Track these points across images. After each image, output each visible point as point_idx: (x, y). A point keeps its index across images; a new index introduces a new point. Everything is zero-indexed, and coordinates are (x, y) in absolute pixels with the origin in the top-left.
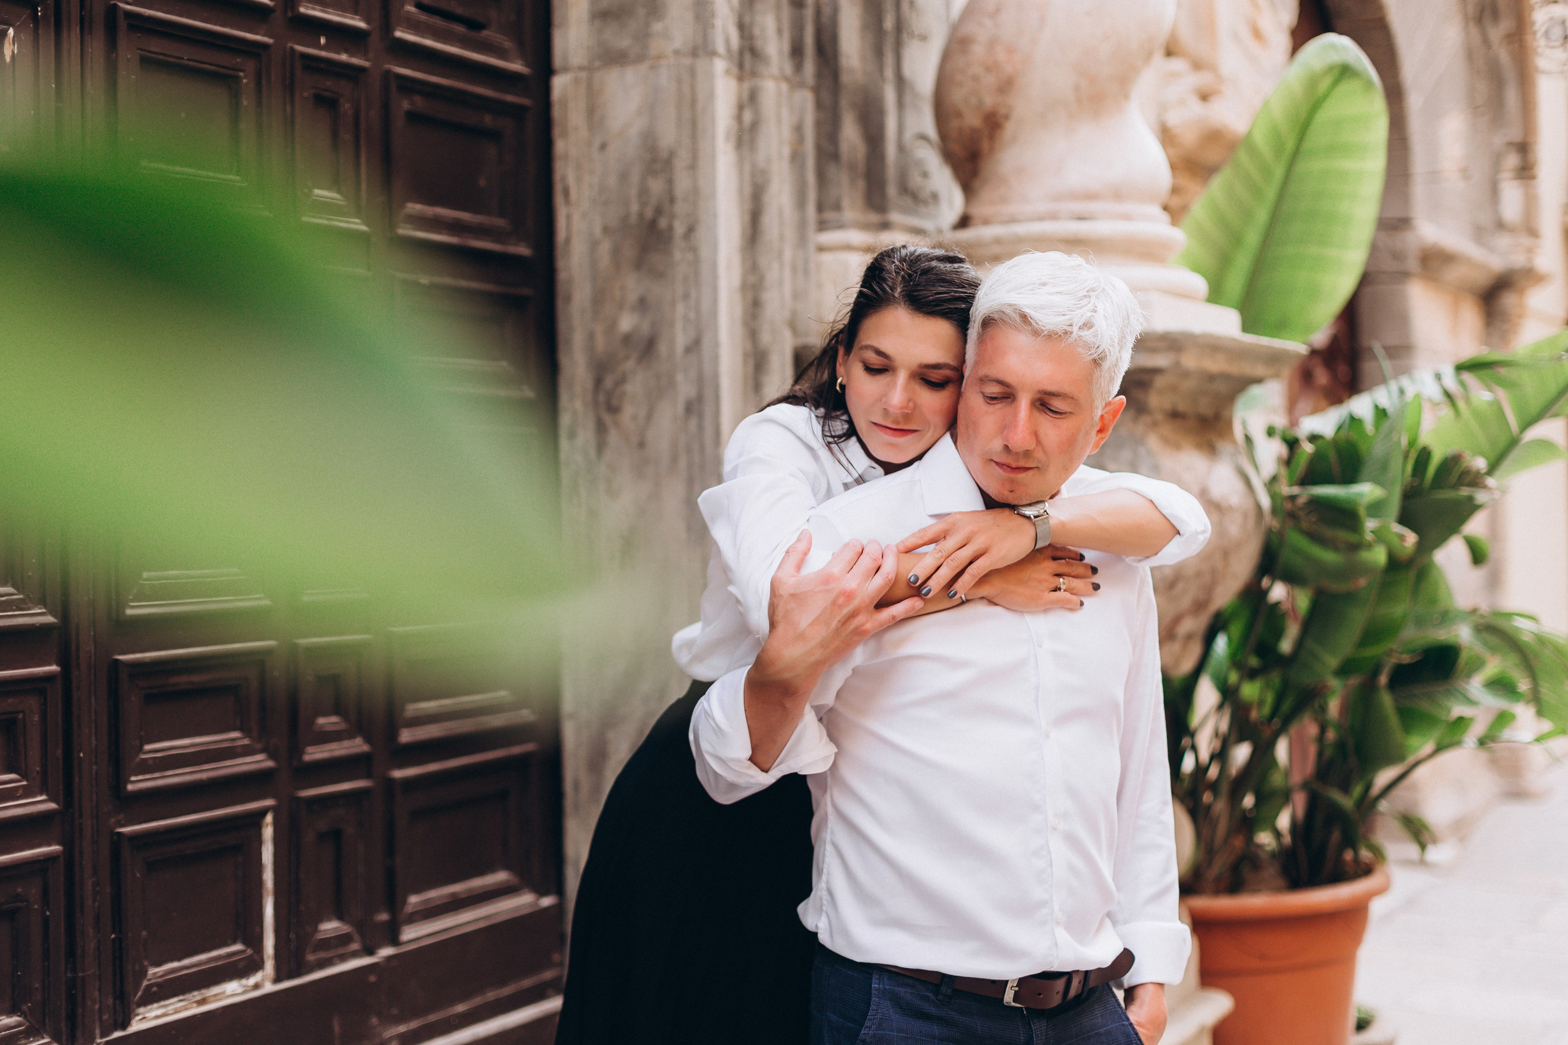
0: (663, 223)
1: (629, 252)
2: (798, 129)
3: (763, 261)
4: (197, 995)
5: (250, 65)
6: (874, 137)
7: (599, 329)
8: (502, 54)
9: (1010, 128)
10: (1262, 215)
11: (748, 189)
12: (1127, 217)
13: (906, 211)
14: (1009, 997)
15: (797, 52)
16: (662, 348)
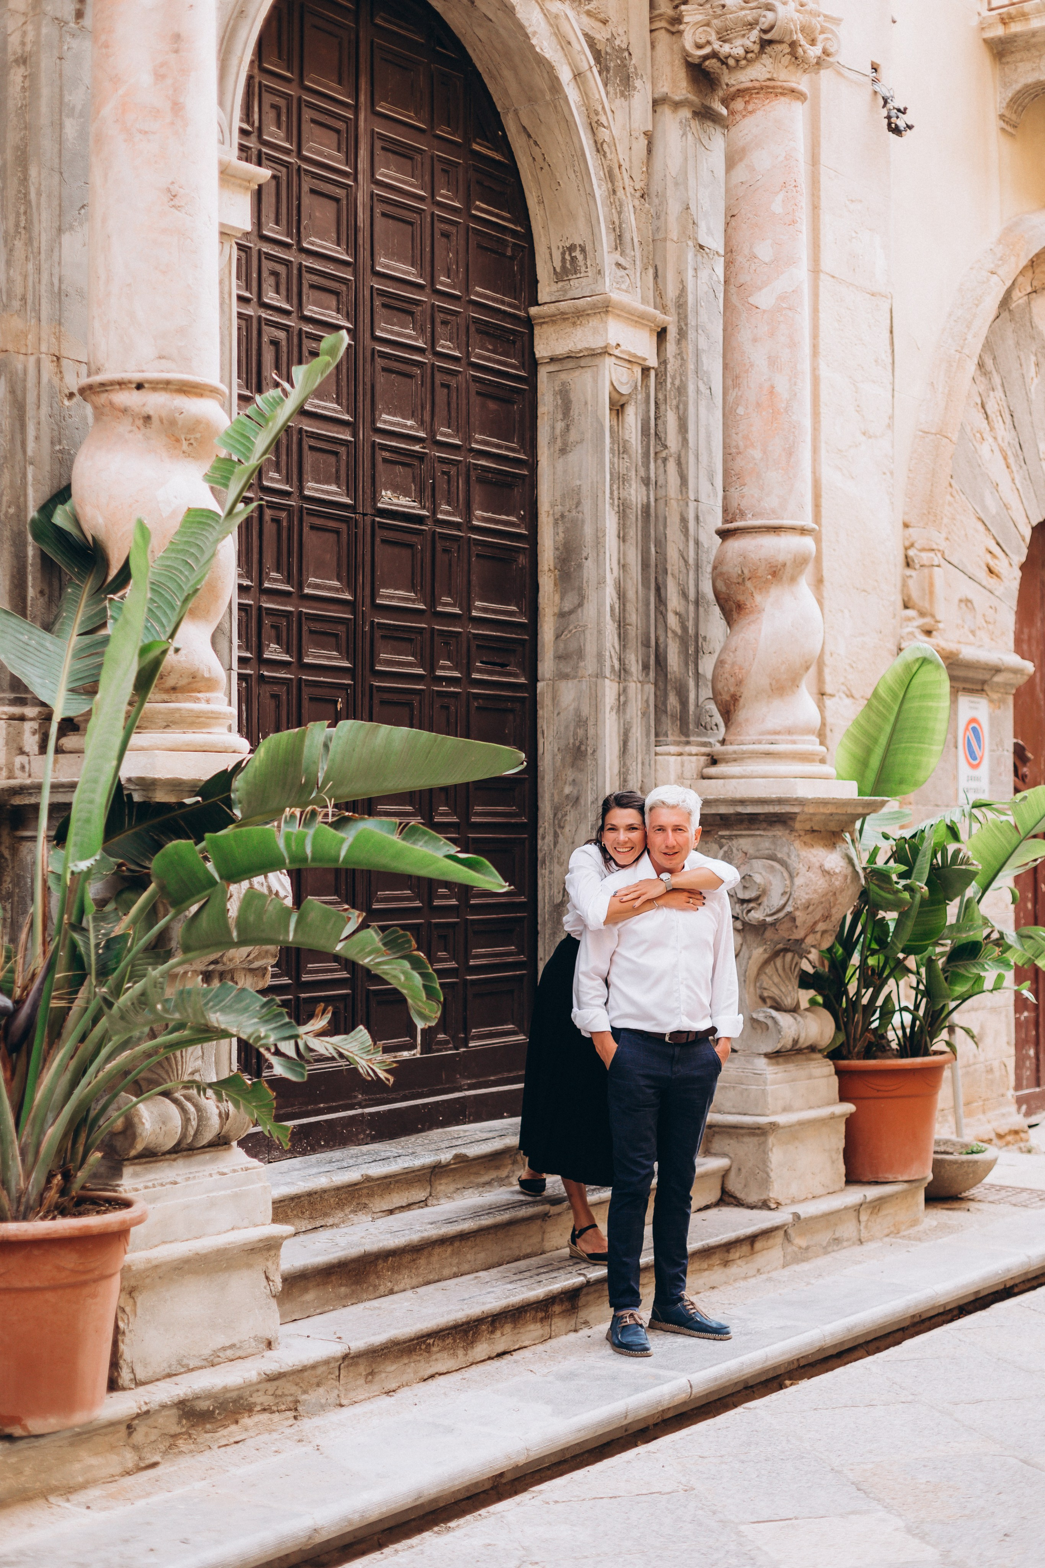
0: (583, 748)
1: (569, 760)
2: (647, 701)
3: (628, 762)
4: (393, 1054)
5: (418, 698)
6: (684, 703)
7: (556, 792)
8: (515, 675)
9: (742, 701)
10: (888, 729)
11: (622, 731)
12: (794, 742)
13: (699, 735)
14: (667, 1039)
15: (646, 667)
16: (582, 801)
